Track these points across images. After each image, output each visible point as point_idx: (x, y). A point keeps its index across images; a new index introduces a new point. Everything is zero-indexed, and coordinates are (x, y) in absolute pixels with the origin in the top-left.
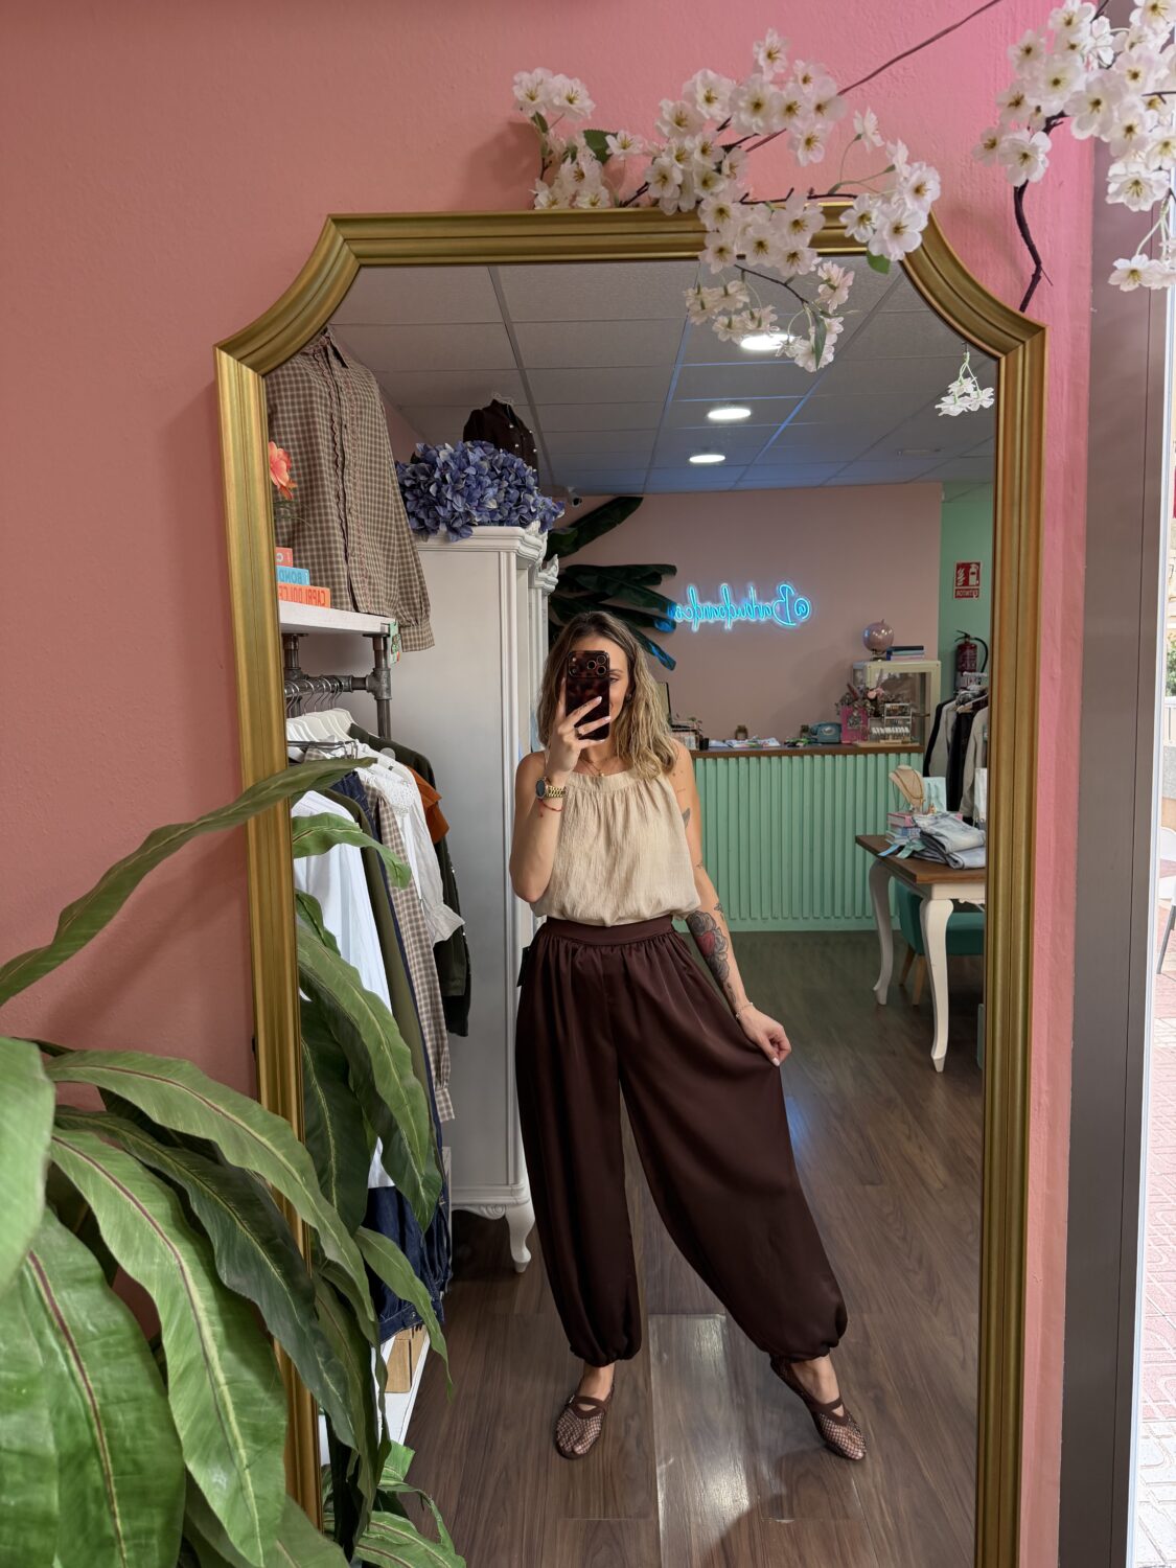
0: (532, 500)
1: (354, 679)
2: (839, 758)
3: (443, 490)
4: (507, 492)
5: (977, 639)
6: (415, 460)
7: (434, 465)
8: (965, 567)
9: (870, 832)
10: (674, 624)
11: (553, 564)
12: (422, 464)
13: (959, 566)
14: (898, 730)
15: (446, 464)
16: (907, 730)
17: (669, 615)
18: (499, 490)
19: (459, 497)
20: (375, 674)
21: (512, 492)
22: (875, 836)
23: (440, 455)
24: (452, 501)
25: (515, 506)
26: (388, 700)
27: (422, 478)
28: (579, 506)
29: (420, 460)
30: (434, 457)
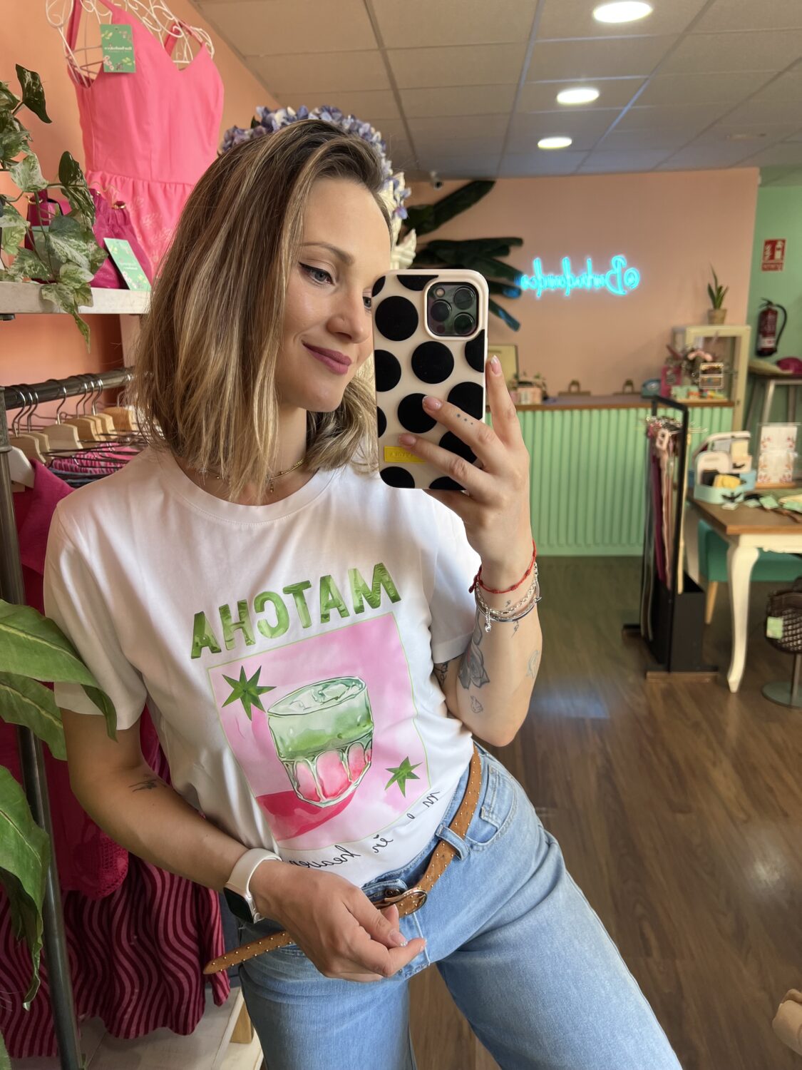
5: (779, 306)
6: (254, 124)
8: (772, 243)
10: (519, 292)
11: (410, 238)
12: (260, 127)
13: (768, 243)
17: (516, 284)
23: (278, 116)
28: (440, 189)
29: (258, 124)
30: (271, 119)
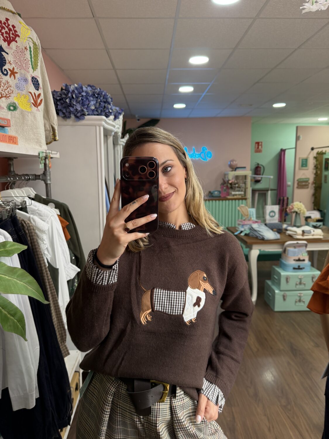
0: (110, 107)
1: (35, 175)
2: (221, 202)
3: (72, 101)
4: (100, 104)
5: (261, 165)
6: (62, 89)
7: (69, 91)
8: (258, 143)
9: (230, 226)
11: (127, 137)
12: (64, 91)
13: (256, 143)
14: (240, 193)
15: (73, 91)
16: (243, 193)
18: (96, 102)
19: (78, 104)
20: (44, 174)
21: (102, 103)
22: (232, 227)
23: (71, 87)
24: (76, 105)
25: (104, 109)
26: (50, 184)
27: (64, 96)
28: (139, 121)
29: (63, 89)
30: (69, 88)
